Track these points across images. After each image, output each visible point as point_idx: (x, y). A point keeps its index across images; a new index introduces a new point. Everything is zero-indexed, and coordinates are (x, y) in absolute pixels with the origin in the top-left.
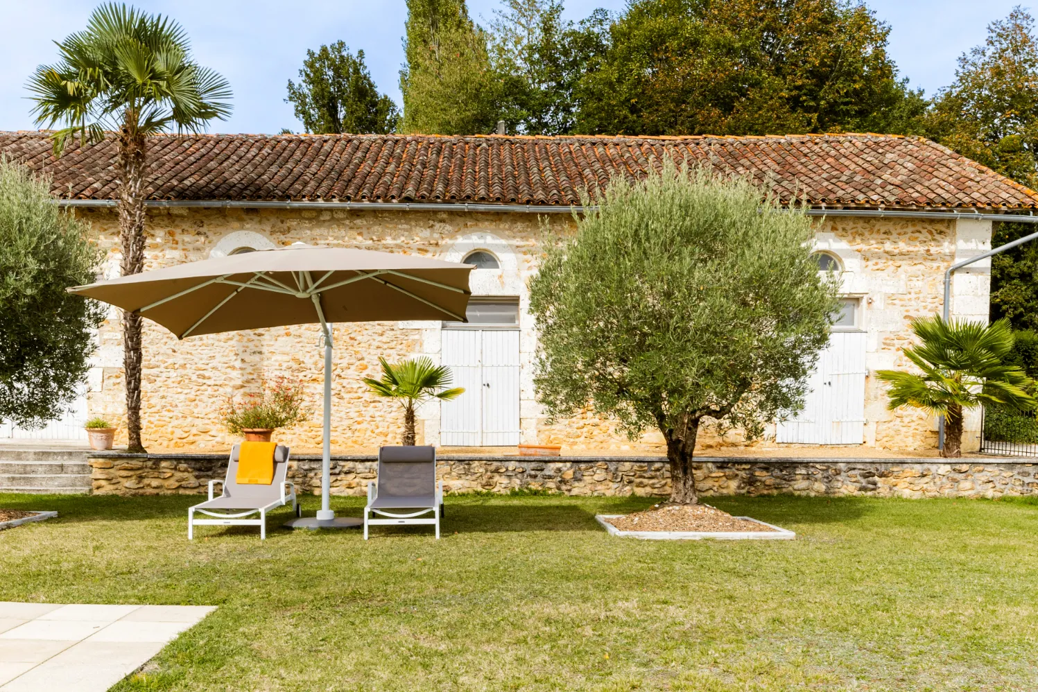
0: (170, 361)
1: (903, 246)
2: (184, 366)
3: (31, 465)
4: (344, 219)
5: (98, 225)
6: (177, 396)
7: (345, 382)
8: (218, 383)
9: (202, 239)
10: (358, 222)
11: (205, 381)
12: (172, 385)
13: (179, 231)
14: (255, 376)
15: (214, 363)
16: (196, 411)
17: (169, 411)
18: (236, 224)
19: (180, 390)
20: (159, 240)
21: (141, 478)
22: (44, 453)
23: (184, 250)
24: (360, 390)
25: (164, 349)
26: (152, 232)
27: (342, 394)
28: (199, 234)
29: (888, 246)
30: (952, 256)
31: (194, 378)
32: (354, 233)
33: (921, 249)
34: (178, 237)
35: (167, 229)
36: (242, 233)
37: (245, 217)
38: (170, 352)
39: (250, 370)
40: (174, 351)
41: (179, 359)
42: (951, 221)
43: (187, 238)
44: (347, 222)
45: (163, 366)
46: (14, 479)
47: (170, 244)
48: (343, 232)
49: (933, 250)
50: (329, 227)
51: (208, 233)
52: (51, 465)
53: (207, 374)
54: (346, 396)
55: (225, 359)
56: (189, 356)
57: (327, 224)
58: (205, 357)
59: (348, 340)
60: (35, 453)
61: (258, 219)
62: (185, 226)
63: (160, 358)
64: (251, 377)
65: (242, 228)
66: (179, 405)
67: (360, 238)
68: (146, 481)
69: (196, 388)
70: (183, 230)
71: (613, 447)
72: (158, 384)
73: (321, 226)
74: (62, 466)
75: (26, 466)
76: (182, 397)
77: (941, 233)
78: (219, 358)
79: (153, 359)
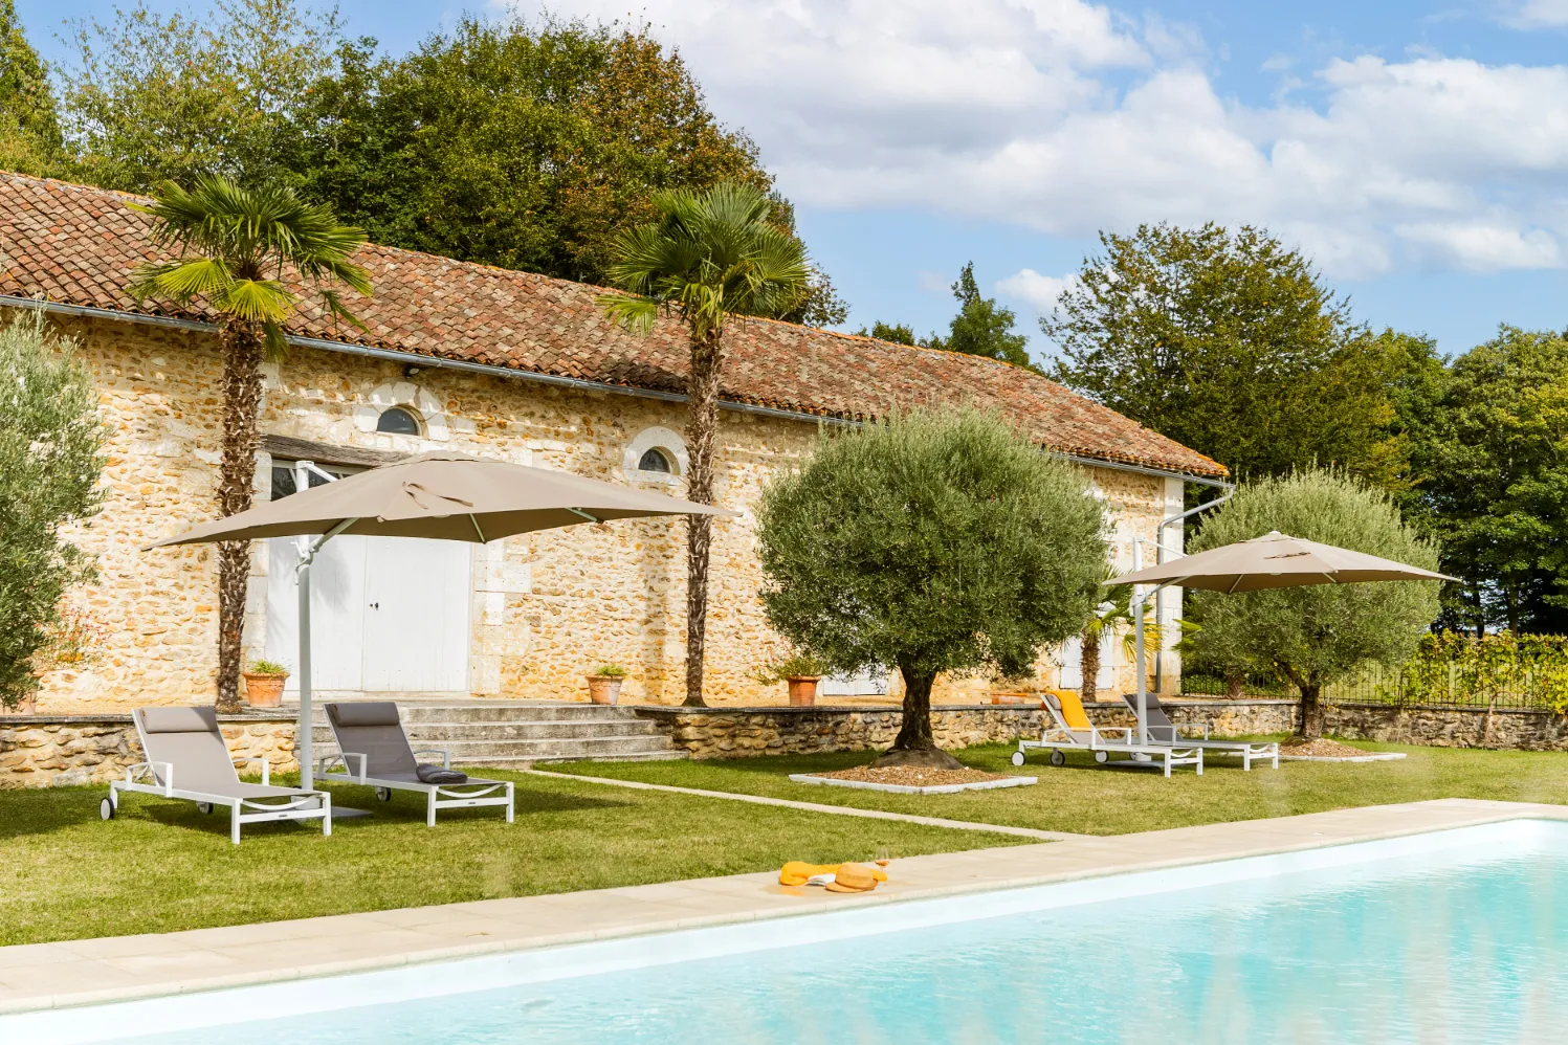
0: (577, 587)
1: (1133, 499)
2: (591, 594)
3: (580, 726)
4: (750, 424)
5: (509, 401)
6: (583, 633)
7: (743, 618)
8: (626, 616)
9: (618, 432)
10: (763, 428)
11: (612, 614)
12: (578, 618)
13: (594, 419)
14: (662, 609)
15: (622, 591)
16: (600, 652)
17: (573, 652)
18: (653, 418)
19: (586, 625)
20: (573, 429)
21: (734, 736)
22: (567, 709)
23: (599, 443)
24: (757, 629)
25: (572, 571)
26: (567, 417)
27: (741, 633)
28: (615, 425)
29: (1126, 498)
30: (1162, 511)
31: (601, 609)
32: (759, 441)
33: (1143, 502)
34: (594, 427)
35: (583, 415)
36: (658, 429)
37: (661, 410)
38: (578, 574)
39: (656, 601)
40: (582, 574)
41: (587, 585)
42: (1161, 479)
43: (602, 429)
44: (754, 428)
45: (568, 592)
46: (588, 743)
47: (585, 435)
48: (749, 439)
49: (1151, 504)
50: (738, 432)
51: (625, 426)
52: (600, 725)
53: (614, 604)
54: (745, 635)
55: (634, 587)
56: (597, 581)
57: (736, 427)
58: (613, 583)
59: (749, 568)
60: (558, 711)
61: (673, 414)
62: (601, 414)
63: (566, 582)
64: (658, 610)
65: (658, 423)
66: (585, 645)
67: (763, 447)
68: (739, 740)
69: (601, 622)
70: (600, 419)
71: (954, 694)
72: (564, 616)
73: (730, 430)
74: (610, 726)
75: (574, 726)
76: (587, 634)
77: (1155, 488)
78: (628, 585)
79: (560, 584)
